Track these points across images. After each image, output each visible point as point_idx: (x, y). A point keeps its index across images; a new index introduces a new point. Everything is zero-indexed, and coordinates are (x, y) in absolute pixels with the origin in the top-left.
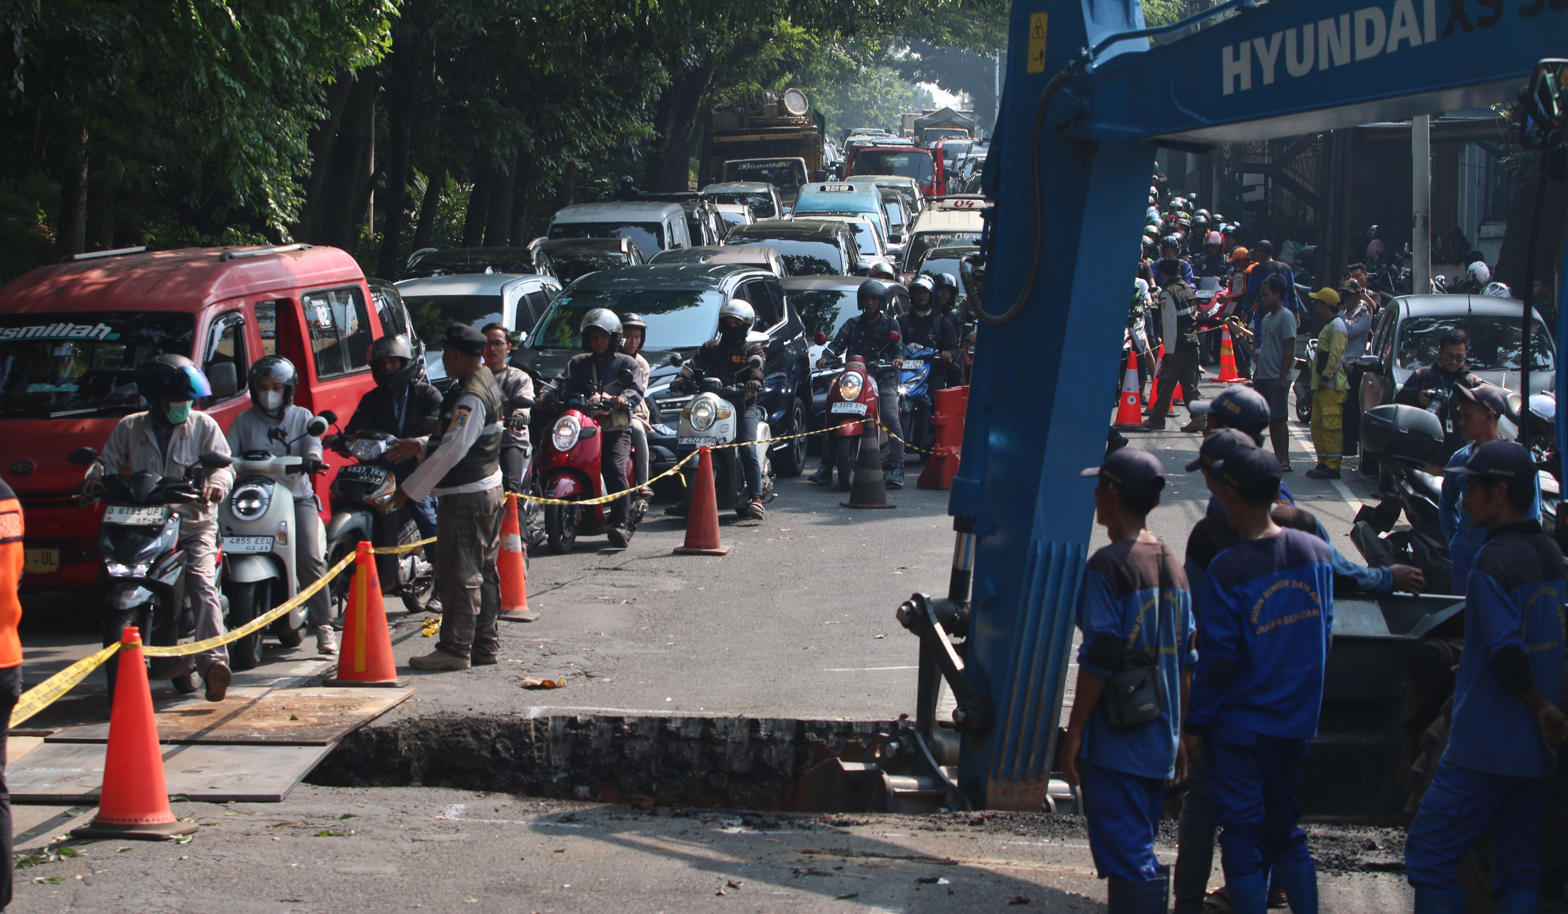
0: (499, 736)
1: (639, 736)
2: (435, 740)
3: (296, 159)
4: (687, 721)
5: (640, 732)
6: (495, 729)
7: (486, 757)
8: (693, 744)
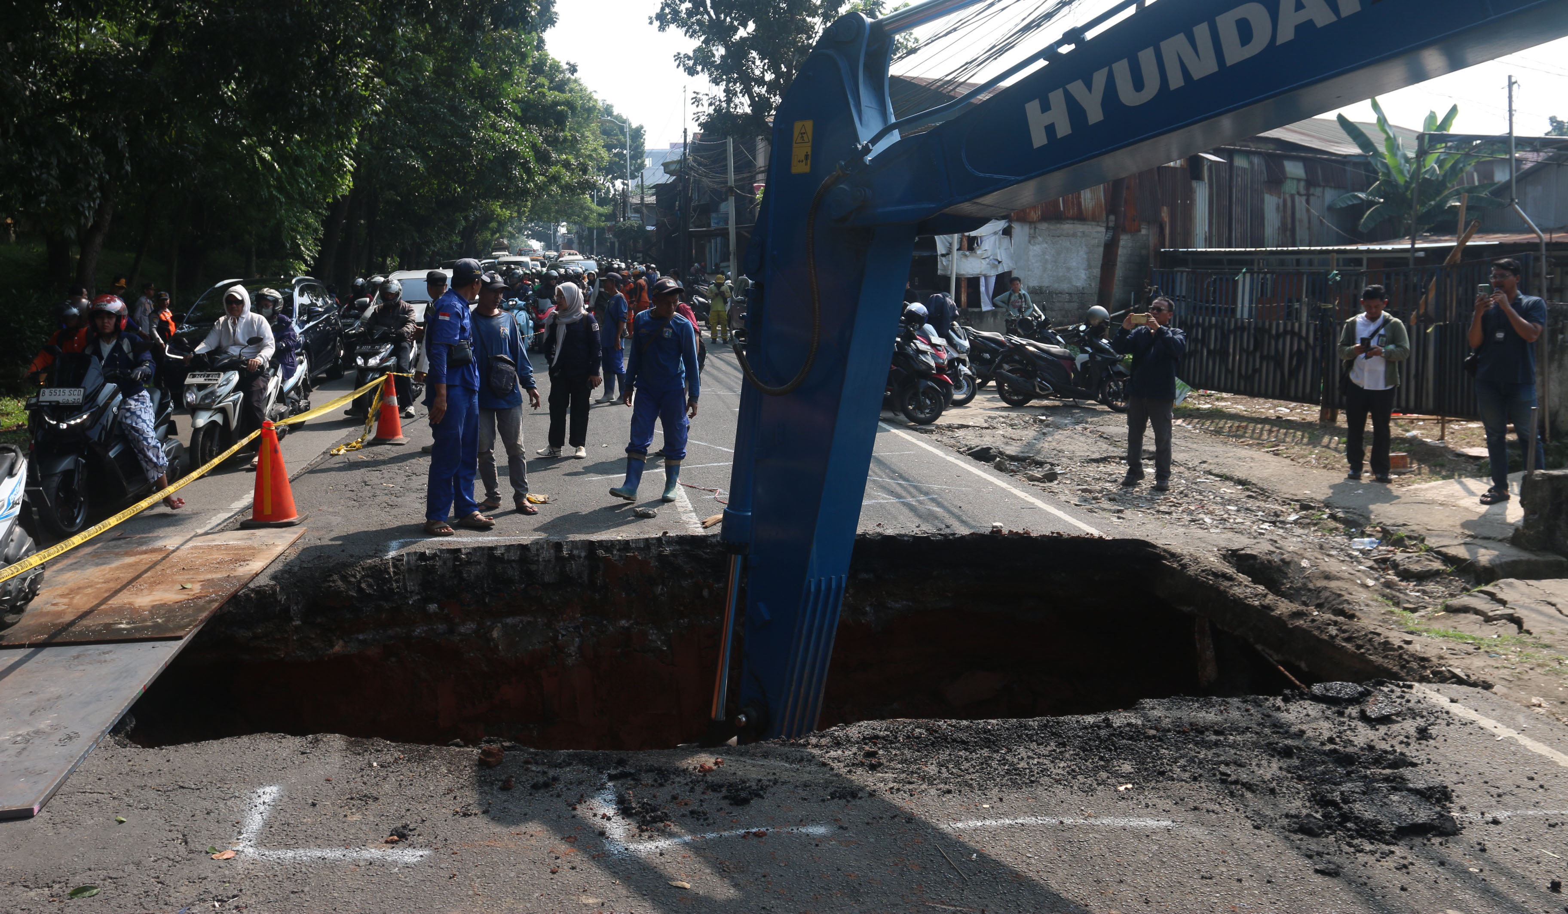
0: (363, 577)
1: (474, 561)
3: (316, 231)
4: (509, 548)
5: (474, 559)
6: (359, 572)
7: (353, 596)
8: (514, 565)
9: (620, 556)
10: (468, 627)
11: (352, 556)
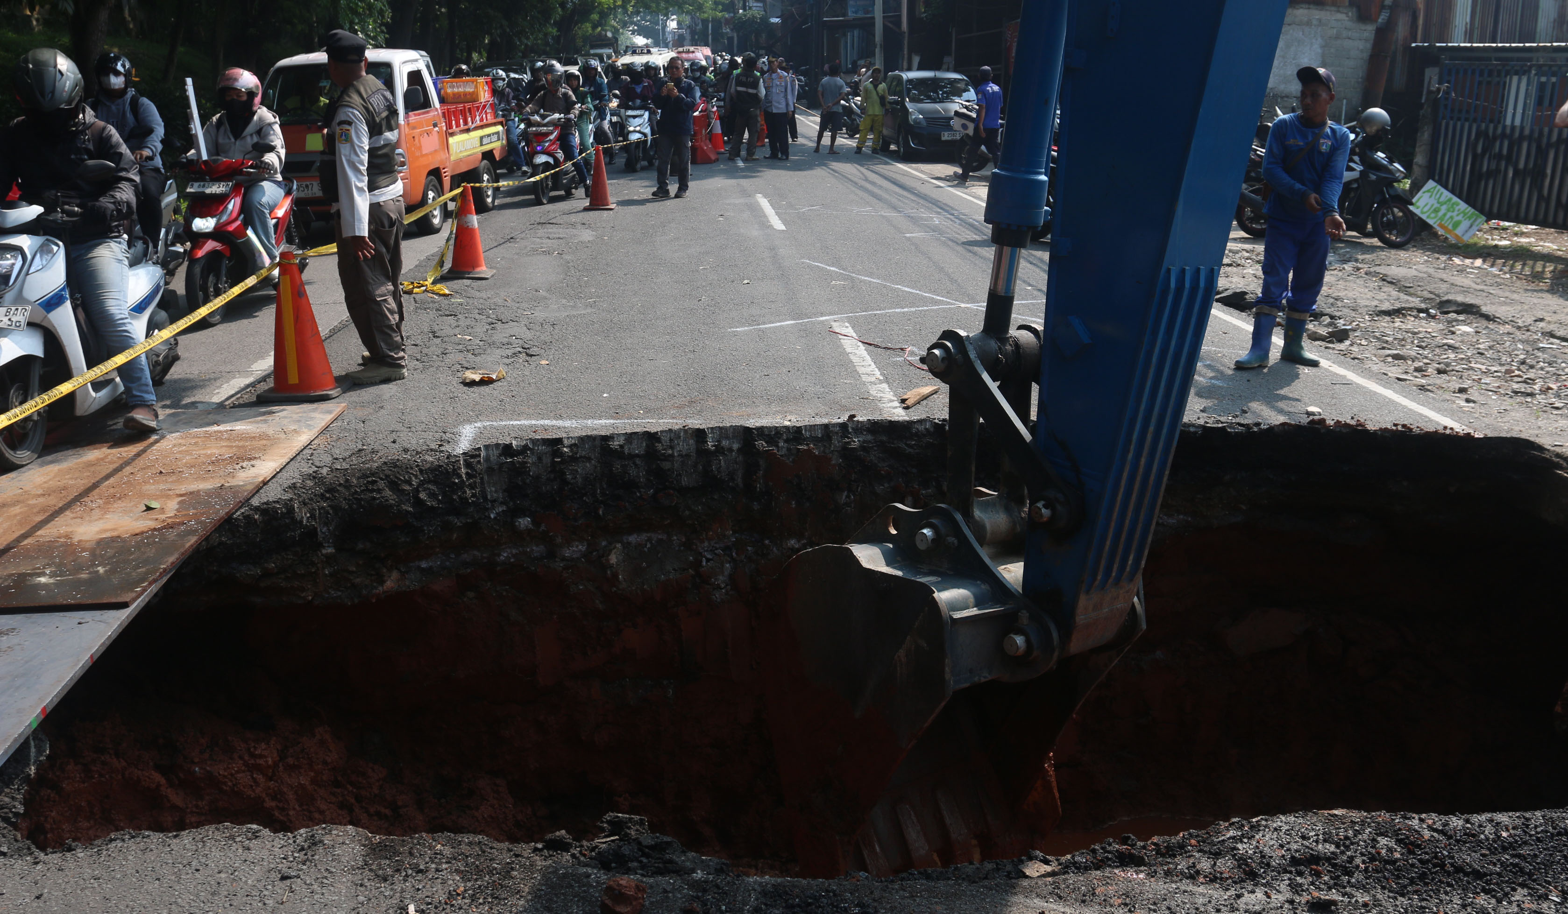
0: (422, 483)
1: (581, 457)
2: (345, 499)
4: (630, 437)
5: (581, 453)
6: (416, 476)
7: (407, 512)
8: (638, 461)
9: (789, 450)
10: (576, 549)
11: (406, 450)
